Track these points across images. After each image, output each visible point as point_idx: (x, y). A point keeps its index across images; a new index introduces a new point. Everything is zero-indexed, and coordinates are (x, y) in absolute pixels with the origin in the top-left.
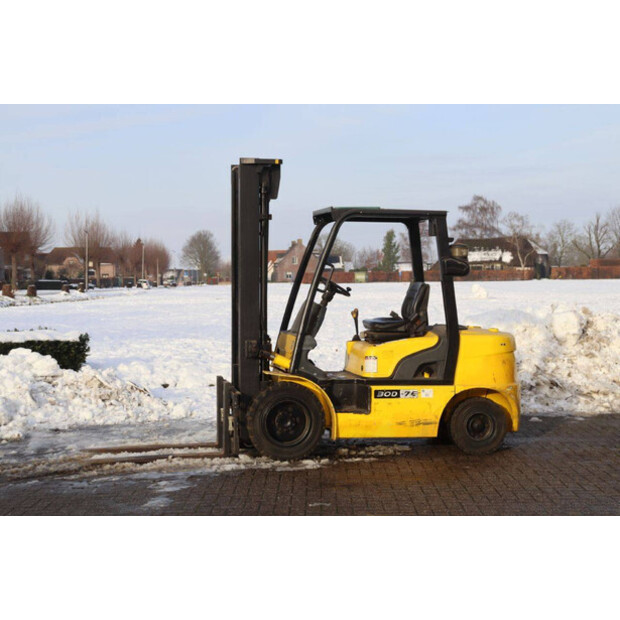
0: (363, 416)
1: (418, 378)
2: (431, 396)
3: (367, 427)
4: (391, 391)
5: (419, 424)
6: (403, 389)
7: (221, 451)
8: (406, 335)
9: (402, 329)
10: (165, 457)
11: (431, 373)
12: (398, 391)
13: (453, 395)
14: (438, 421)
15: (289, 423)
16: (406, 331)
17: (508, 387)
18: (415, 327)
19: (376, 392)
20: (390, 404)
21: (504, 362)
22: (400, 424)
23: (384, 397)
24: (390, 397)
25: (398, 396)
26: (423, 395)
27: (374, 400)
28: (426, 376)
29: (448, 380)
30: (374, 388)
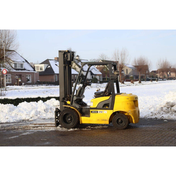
0: (88, 117)
1: (105, 108)
2: (106, 113)
3: (90, 121)
4: (96, 111)
5: (103, 120)
6: (99, 111)
7: (55, 125)
8: (103, 96)
9: (102, 94)
10: (41, 126)
11: (108, 106)
12: (97, 111)
13: (113, 112)
14: (108, 120)
15: (69, 119)
16: (103, 95)
17: (129, 111)
18: (105, 94)
19: (92, 111)
20: (95, 115)
21: (128, 104)
22: (98, 120)
23: (93, 113)
24: (95, 113)
25: (97, 113)
26: (104, 112)
27: (91, 113)
28: (107, 107)
29: (112, 108)
30: (91, 110)
